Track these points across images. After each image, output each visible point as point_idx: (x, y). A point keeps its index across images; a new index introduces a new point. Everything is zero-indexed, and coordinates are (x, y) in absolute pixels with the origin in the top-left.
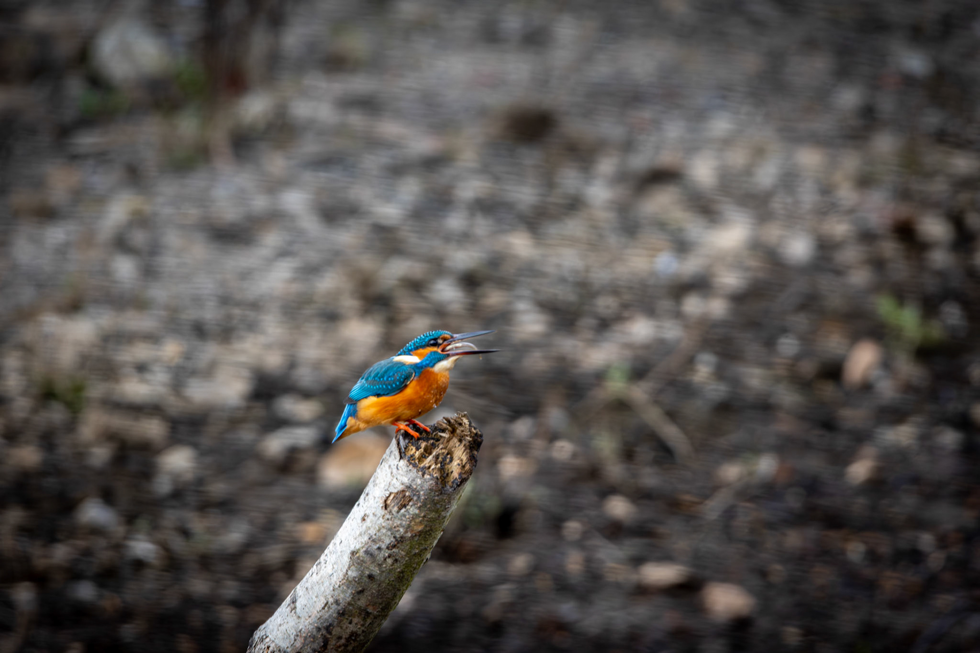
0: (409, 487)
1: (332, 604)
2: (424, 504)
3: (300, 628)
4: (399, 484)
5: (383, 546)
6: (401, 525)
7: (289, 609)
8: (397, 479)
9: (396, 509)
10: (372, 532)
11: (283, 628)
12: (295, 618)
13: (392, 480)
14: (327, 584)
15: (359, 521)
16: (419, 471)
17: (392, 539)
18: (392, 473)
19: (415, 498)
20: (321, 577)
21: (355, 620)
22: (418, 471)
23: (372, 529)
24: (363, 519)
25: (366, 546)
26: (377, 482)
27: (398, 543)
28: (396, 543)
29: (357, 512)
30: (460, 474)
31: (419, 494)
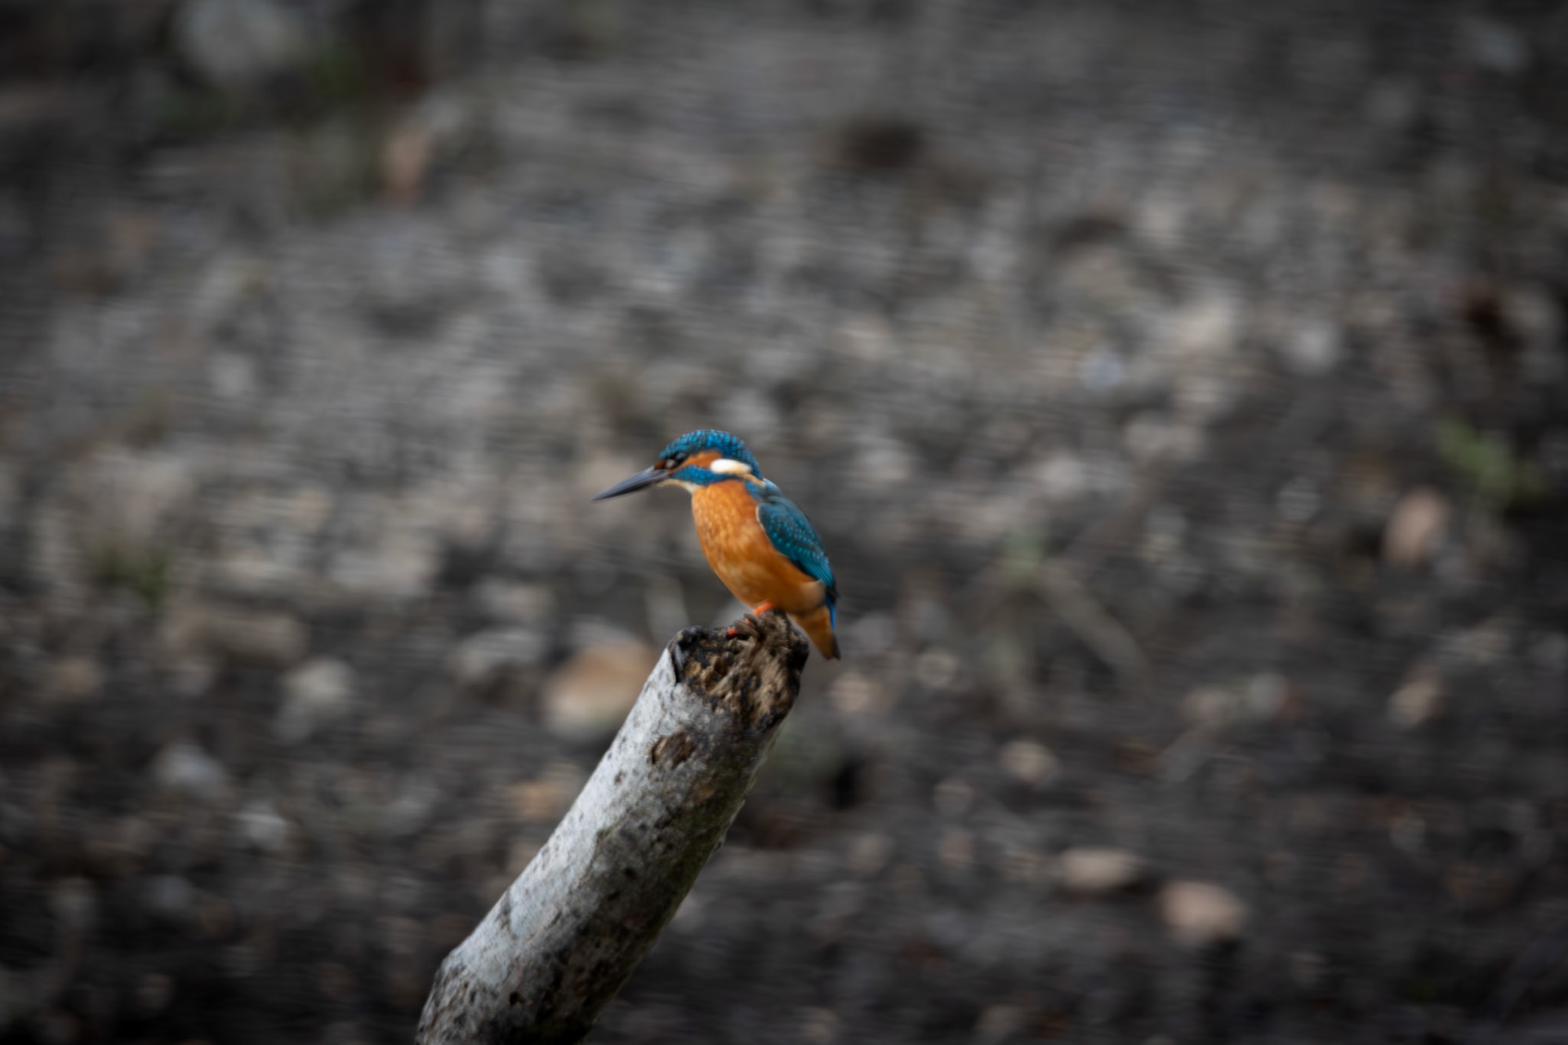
0: (690, 728)
1: (568, 916)
2: (715, 756)
3: (517, 953)
4: (674, 722)
5: (650, 823)
6: (678, 790)
7: (498, 925)
8: (671, 714)
9: (669, 763)
10: (632, 800)
11: (490, 954)
12: (508, 937)
13: (664, 716)
14: (558, 883)
15: (611, 782)
16: (707, 702)
17: (664, 812)
18: (663, 705)
19: (701, 746)
20: (550, 872)
21: (606, 942)
22: (705, 703)
23: (631, 796)
24: (618, 780)
25: (623, 823)
26: (640, 719)
27: (674, 817)
28: (670, 818)
29: (608, 766)
30: (773, 708)
31: (707, 739)
